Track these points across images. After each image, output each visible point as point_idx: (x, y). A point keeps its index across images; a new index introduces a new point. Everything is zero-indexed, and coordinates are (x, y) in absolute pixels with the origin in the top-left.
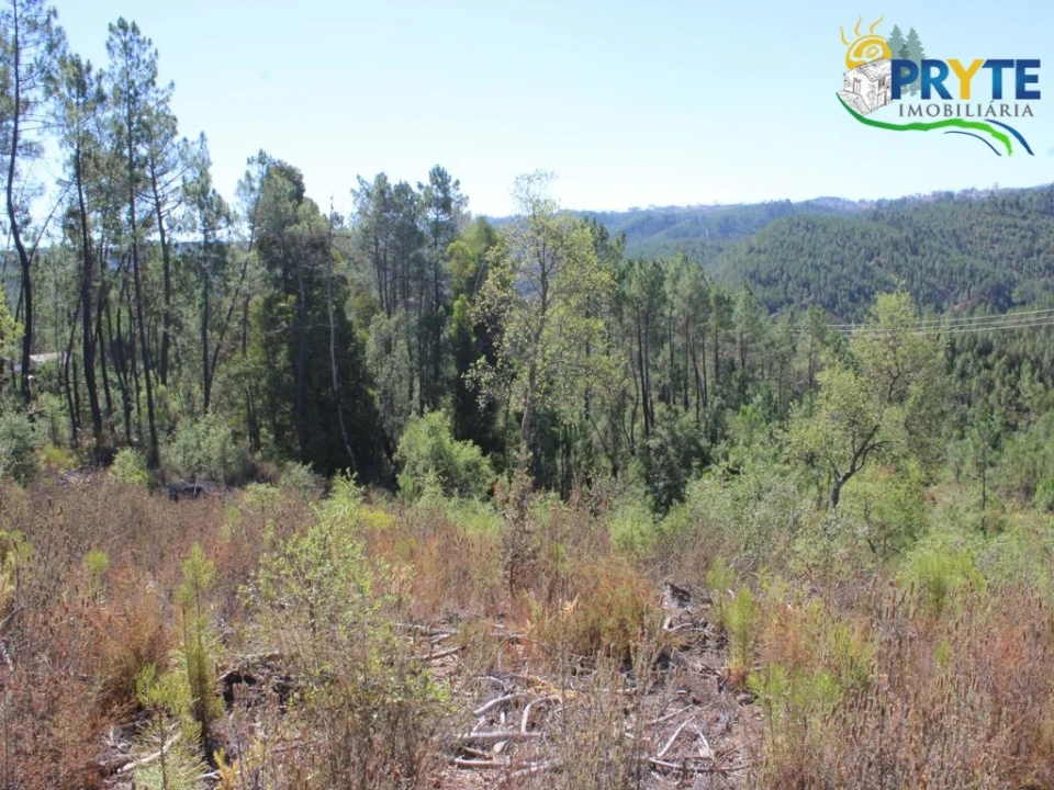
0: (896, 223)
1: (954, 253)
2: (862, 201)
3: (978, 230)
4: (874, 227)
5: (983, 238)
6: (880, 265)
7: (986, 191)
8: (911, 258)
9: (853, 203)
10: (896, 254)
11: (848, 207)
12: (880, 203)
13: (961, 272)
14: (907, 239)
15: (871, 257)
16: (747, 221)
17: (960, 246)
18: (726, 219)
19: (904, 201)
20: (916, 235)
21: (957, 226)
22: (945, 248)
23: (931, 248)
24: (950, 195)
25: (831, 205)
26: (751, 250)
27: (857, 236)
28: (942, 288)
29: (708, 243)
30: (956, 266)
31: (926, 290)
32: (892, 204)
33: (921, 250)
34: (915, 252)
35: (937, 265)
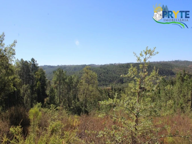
0: (104, 69)
1: (114, 74)
2: (98, 65)
3: (117, 70)
4: (100, 69)
5: (118, 71)
6: (102, 76)
7: (118, 64)
8: (107, 75)
9: (96, 65)
10: (104, 74)
11: (96, 66)
12: (101, 65)
13: (115, 77)
14: (106, 72)
15: (100, 75)
16: (79, 68)
17: (114, 73)
18: (75, 68)
19: (105, 65)
20: (107, 71)
21: (114, 69)
22: (112, 73)
23: (110, 73)
24: (112, 64)
25: (93, 65)
26: (80, 73)
27: (98, 71)
28: (112, 80)
29: (72, 72)
30: (114, 76)
31: (109, 80)
32: (103, 65)
33: (108, 73)
34: (107, 74)
35: (111, 76)
